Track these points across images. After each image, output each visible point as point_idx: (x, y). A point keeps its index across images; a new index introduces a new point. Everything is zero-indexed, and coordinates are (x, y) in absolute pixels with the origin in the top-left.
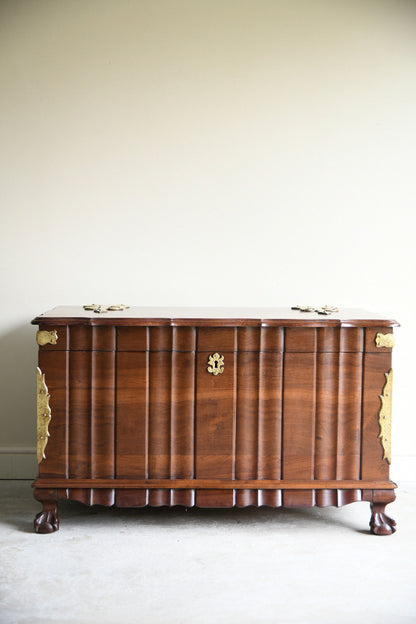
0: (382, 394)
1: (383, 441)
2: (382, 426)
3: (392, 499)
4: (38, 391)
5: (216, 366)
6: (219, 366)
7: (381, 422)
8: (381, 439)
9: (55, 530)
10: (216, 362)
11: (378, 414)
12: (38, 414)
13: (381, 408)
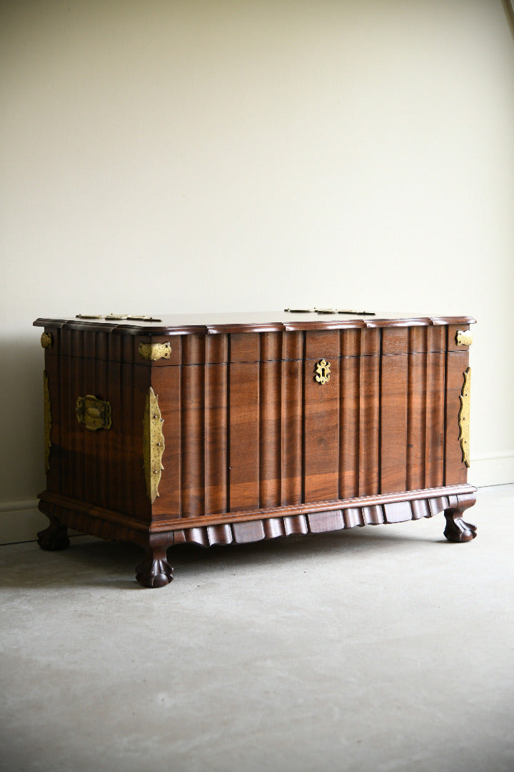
0: (462, 394)
1: (463, 442)
2: (462, 427)
3: (471, 503)
4: (151, 416)
5: (323, 375)
6: (326, 373)
7: (462, 423)
8: (461, 442)
9: (170, 580)
10: (323, 370)
11: (459, 416)
12: (152, 443)
13: (461, 408)
